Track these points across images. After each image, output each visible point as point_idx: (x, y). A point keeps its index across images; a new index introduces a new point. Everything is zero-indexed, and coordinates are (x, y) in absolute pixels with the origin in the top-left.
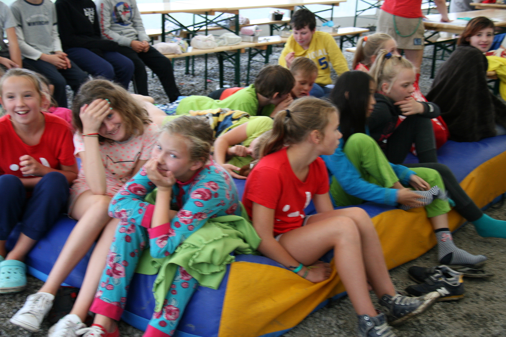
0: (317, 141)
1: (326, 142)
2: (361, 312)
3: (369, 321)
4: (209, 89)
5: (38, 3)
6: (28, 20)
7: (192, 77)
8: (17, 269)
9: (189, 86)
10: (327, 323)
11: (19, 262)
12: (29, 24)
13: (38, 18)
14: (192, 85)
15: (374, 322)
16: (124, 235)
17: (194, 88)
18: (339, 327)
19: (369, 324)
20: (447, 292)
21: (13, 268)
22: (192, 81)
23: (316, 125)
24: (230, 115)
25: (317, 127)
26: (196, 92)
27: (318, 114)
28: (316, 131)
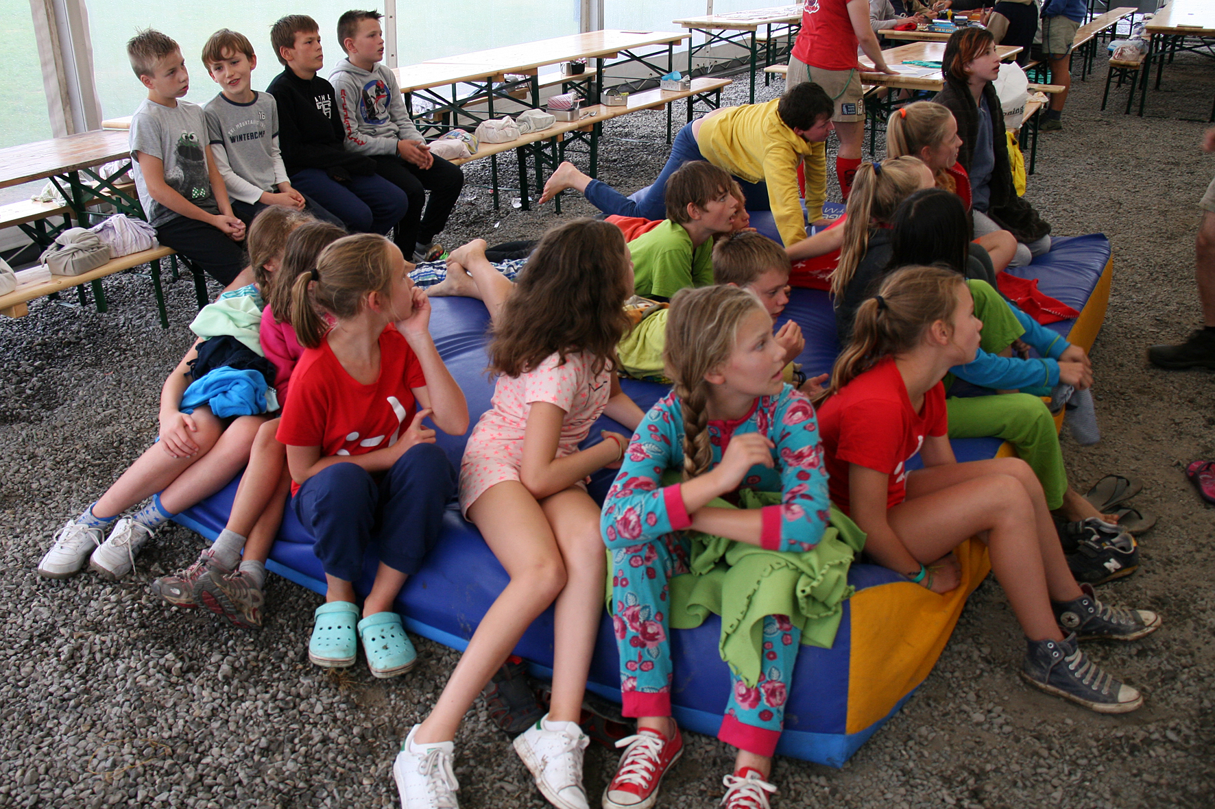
0: (944, 340)
1: (960, 339)
2: (1037, 636)
3: (1055, 649)
4: (503, 208)
5: (246, 102)
6: (231, 132)
8: (392, 628)
9: (466, 206)
10: (964, 655)
11: (392, 615)
12: (233, 140)
13: (247, 127)
14: (471, 203)
15: (1064, 649)
17: (475, 209)
18: (986, 660)
19: (1056, 654)
20: (1118, 566)
21: (387, 627)
23: (936, 312)
25: (940, 315)
26: (482, 215)
27: (935, 291)
28: (938, 322)
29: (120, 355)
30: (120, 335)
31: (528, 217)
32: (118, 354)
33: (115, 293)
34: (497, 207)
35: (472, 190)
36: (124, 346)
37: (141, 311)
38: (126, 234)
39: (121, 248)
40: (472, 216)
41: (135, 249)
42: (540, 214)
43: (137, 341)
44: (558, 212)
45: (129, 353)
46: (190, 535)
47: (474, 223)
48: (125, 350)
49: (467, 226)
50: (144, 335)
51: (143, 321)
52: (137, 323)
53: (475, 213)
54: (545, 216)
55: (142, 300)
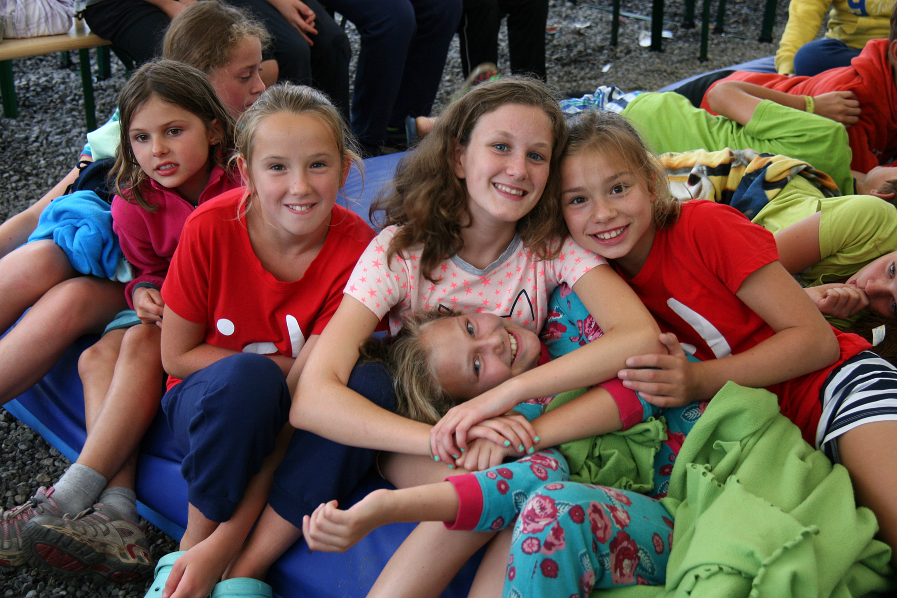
4: (623, 44)
7: (572, 8)
9: (570, 36)
14: (578, 32)
16: (538, 558)
17: (581, 41)
22: (574, 20)
24: (760, 171)
26: (589, 51)
29: (20, 180)
30: (27, 153)
31: (656, 61)
32: (16, 178)
33: (38, 94)
34: (614, 43)
35: (588, 12)
36: (28, 169)
37: (65, 124)
38: (31, 7)
39: (23, 25)
40: (575, 52)
41: (43, 29)
42: (675, 58)
43: (49, 165)
44: (703, 58)
45: (32, 180)
46: (31, 436)
47: (575, 61)
48: (29, 174)
49: (564, 65)
50: (61, 158)
51: (64, 139)
52: (55, 139)
53: (580, 47)
54: (681, 62)
55: (72, 110)
